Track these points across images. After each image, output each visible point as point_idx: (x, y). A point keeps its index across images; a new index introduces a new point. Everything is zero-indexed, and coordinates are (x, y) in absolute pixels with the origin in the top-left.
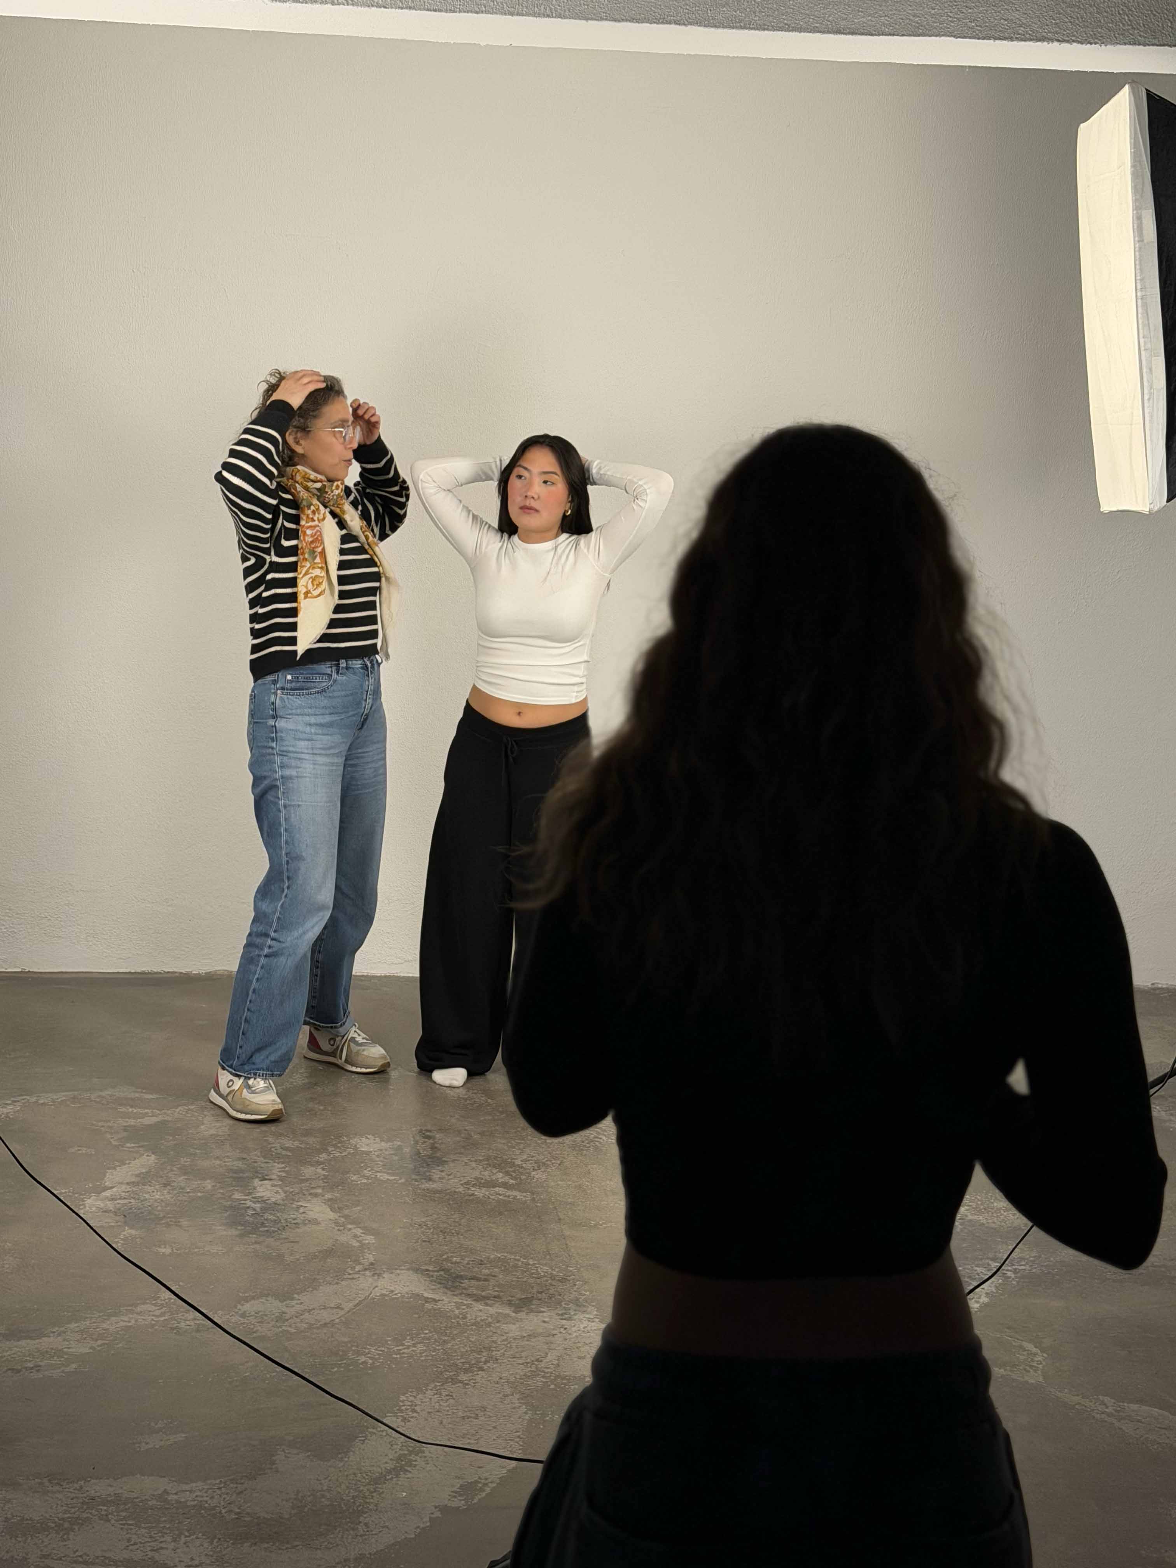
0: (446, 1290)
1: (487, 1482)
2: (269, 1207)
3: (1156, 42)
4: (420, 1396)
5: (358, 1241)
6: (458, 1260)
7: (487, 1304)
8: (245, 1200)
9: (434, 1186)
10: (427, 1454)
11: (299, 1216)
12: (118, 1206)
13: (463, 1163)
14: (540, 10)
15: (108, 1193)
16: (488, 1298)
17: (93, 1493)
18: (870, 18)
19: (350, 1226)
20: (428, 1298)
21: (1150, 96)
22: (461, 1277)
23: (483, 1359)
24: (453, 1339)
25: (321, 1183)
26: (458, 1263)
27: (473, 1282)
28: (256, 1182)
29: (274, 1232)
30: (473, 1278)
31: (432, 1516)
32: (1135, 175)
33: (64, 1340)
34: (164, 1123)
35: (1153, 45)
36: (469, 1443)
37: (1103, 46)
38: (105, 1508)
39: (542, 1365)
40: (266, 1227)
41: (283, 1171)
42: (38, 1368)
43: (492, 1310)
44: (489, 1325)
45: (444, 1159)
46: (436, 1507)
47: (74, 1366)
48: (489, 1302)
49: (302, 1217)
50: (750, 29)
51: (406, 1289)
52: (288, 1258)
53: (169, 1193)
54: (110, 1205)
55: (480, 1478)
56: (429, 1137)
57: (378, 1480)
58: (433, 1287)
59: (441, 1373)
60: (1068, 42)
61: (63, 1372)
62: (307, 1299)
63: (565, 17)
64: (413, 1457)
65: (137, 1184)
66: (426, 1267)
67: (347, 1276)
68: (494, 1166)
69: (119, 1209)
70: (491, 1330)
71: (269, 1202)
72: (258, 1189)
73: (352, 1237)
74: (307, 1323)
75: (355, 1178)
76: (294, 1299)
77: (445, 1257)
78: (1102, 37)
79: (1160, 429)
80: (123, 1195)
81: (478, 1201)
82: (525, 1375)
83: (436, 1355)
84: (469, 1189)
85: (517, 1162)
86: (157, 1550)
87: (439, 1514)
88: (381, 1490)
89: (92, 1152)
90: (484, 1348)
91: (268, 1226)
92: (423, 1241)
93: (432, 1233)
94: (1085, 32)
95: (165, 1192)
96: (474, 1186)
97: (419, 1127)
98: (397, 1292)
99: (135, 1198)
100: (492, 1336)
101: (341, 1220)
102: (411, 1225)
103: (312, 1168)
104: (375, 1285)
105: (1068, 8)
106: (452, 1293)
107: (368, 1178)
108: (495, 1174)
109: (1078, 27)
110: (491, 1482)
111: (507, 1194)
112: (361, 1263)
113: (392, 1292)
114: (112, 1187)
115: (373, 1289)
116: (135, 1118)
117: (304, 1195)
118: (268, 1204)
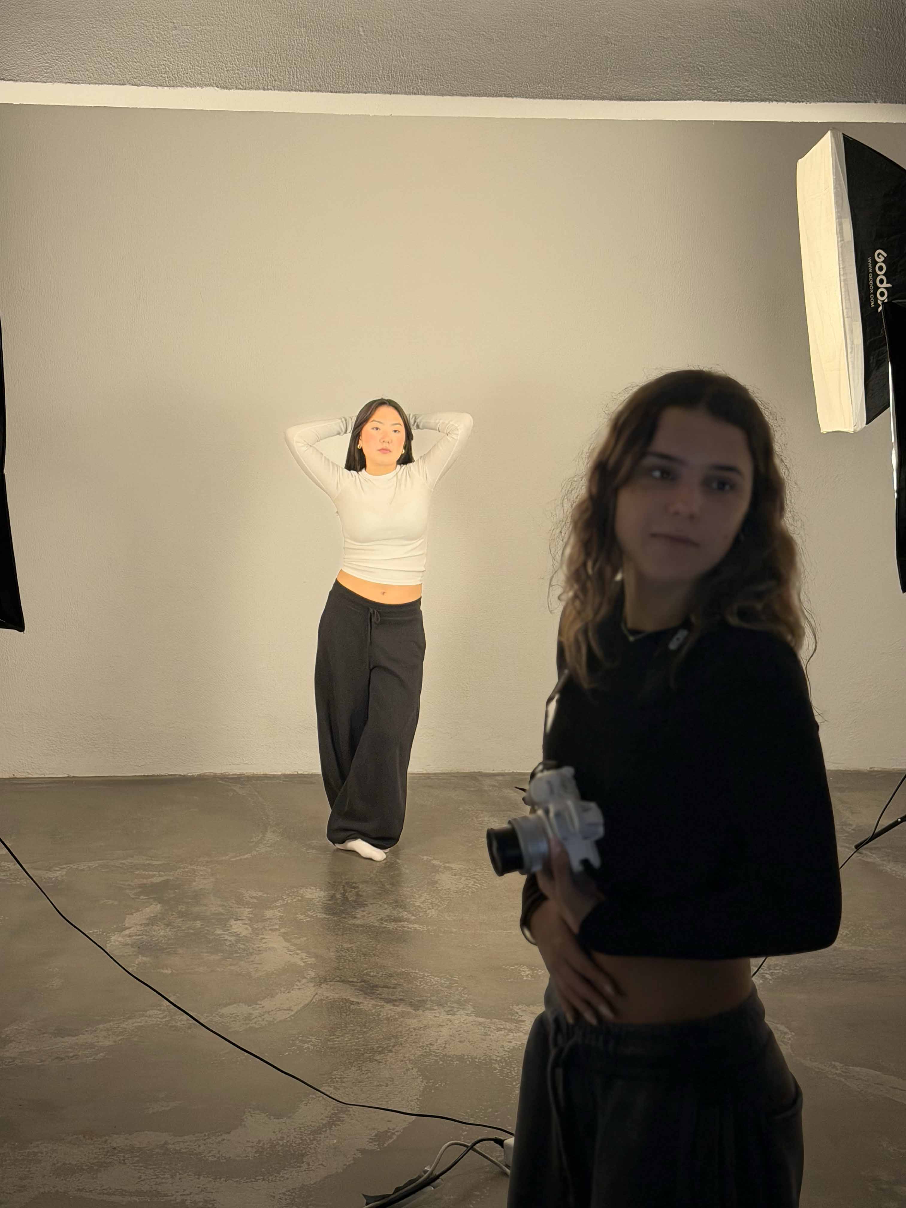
0: (365, 996)
1: (394, 1131)
2: (240, 939)
3: (846, 100)
4: (346, 1072)
5: (304, 962)
6: (375, 974)
7: (394, 1005)
8: (224, 935)
9: (358, 922)
10: (352, 1112)
11: (262, 945)
12: (133, 941)
13: (379, 905)
14: (410, 90)
15: (127, 932)
16: (395, 1001)
17: (114, 1145)
18: (642, 89)
19: (298, 952)
20: (353, 1002)
21: (846, 139)
22: (377, 986)
23: (392, 1044)
24: (370, 1030)
25: (277, 921)
26: (376, 976)
27: (385, 989)
28: (232, 922)
29: (244, 957)
30: (384, 987)
31: (355, 1156)
32: (836, 194)
33: (95, 1036)
34: (166, 882)
35: (844, 102)
36: (381, 1104)
37: (808, 103)
38: (123, 1155)
39: (435, 1047)
40: (238, 953)
41: (251, 914)
42: (76, 1056)
43: (399, 1009)
44: (396, 1020)
45: (365, 903)
46: (358, 1150)
47: (102, 1054)
48: (397, 1003)
49: (264, 946)
50: (558, 98)
51: (337, 996)
52: (255, 975)
53: (170, 931)
54: (128, 940)
55: (389, 1129)
56: (354, 888)
57: (318, 1131)
58: (357, 994)
59: (363, 1054)
60: (782, 101)
61: (94, 1059)
62: (267, 1004)
63: (427, 94)
64: (341, 1115)
65: (148, 925)
66: (351, 980)
67: (295, 987)
68: (400, 907)
69: (135, 943)
70: (397, 1024)
71: (241, 935)
72: (233, 927)
73: (299, 959)
74: (267, 1021)
75: (302, 917)
76: (257, 1004)
77: (365, 972)
78: (807, 97)
79: (860, 372)
80: (138, 933)
81: (389, 932)
82: (422, 1055)
83: (359, 1042)
84: (382, 923)
85: (417, 904)
86: (160, 1184)
87: (359, 1155)
88: (319, 1139)
89: (116, 903)
90: (393, 1036)
91: (240, 953)
92: (349, 961)
93: (357, 956)
94: (795, 94)
95: (168, 930)
96: (386, 921)
97: (347, 881)
98: (331, 997)
99: (146, 935)
100: (399, 1027)
101: (292, 948)
102: (341, 950)
103: (271, 911)
104: (315, 993)
105: (783, 78)
106: (370, 998)
107: (311, 917)
108: (401, 912)
109: (790, 91)
110: (397, 1131)
111: (410, 926)
112: (305, 978)
113: (327, 997)
114: (130, 928)
115: (314, 996)
116: (146, 878)
117: (266, 930)
118: (240, 937)
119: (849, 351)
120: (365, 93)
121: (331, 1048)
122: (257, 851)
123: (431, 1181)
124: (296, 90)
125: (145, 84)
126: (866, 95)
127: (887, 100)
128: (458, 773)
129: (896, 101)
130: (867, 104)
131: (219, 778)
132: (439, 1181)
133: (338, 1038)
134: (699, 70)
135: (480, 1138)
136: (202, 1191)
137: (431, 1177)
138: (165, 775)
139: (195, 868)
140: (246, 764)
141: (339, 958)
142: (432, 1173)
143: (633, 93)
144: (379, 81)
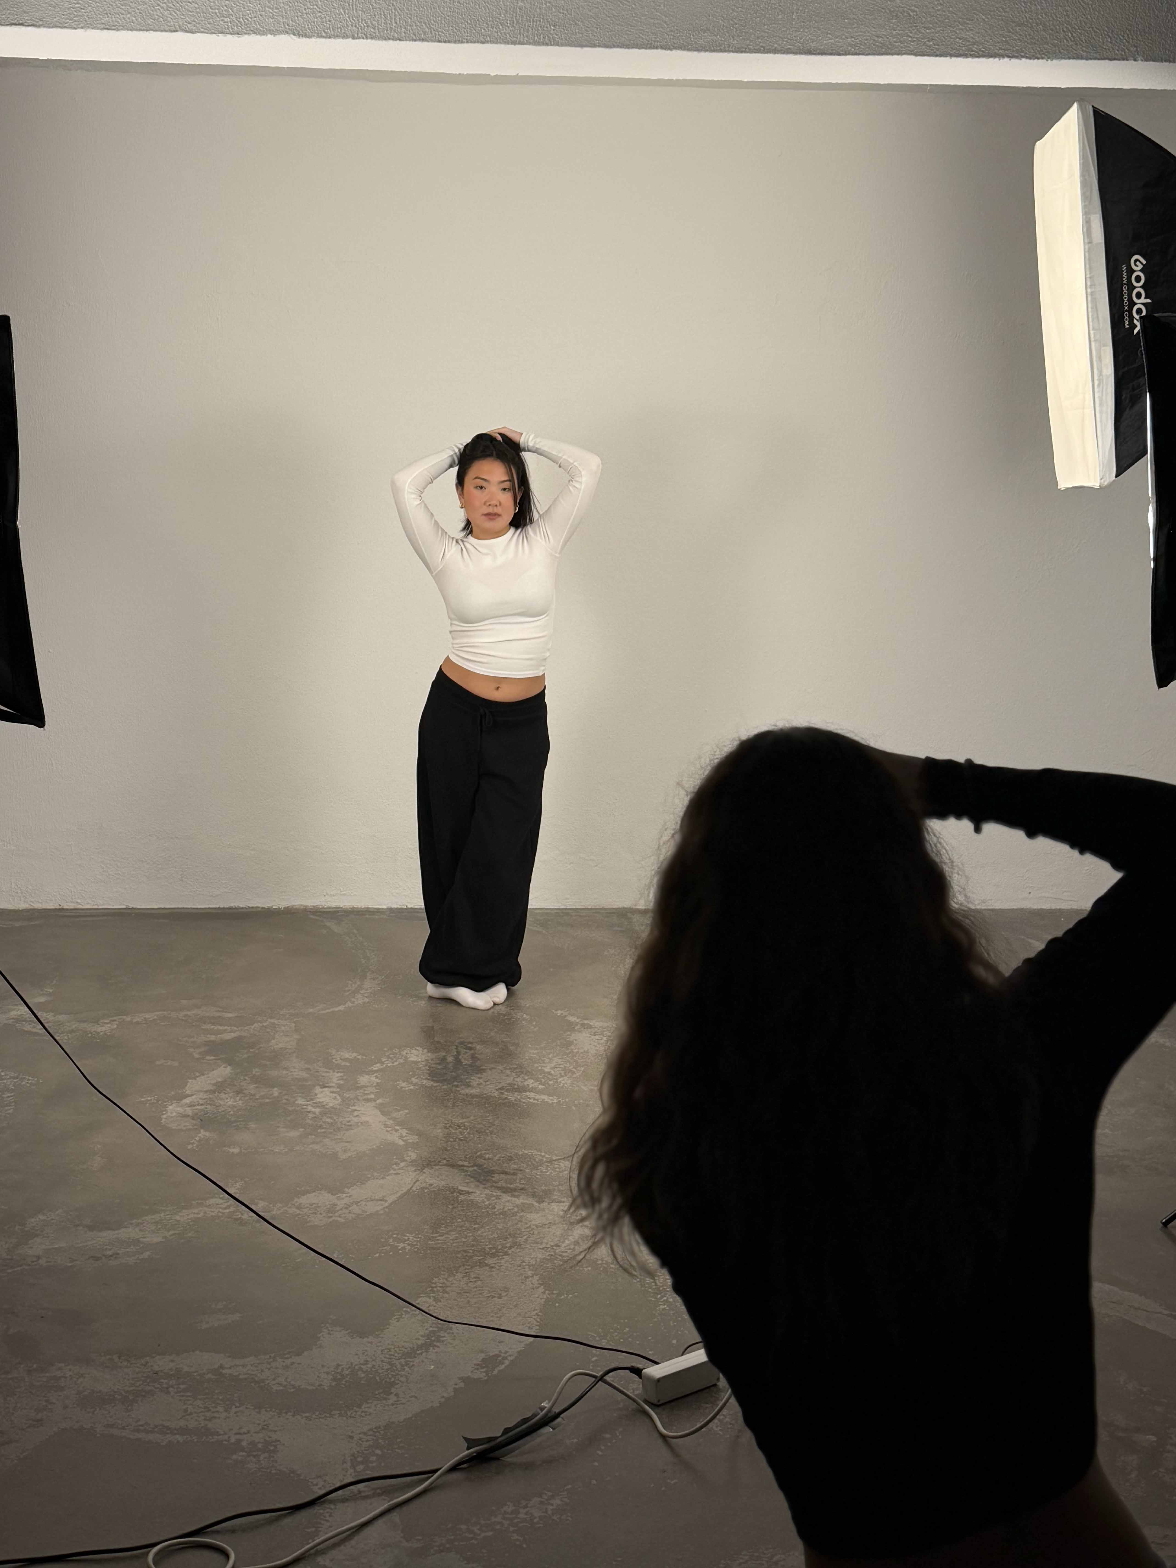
0: (478, 1183)
1: (506, 1355)
2: (326, 1111)
3: (1099, 57)
4: (450, 1279)
5: (403, 1141)
6: (491, 1156)
7: (514, 1196)
8: (307, 1105)
9: (473, 1091)
10: (453, 1331)
11: (353, 1118)
12: (194, 1111)
13: (499, 1071)
14: (540, 39)
15: (187, 1101)
16: (515, 1190)
17: (156, 1368)
18: (837, 39)
19: (397, 1128)
20: (462, 1191)
21: (1097, 113)
22: (492, 1172)
23: (508, 1245)
24: (482, 1227)
25: (374, 1090)
26: (491, 1159)
27: (502, 1176)
28: (318, 1090)
29: (330, 1133)
30: (501, 1173)
31: (457, 1387)
32: (1084, 184)
33: (141, 1230)
34: (239, 1038)
35: (1095, 59)
36: (492, 1321)
37: (1049, 61)
38: (166, 1381)
39: (562, 1249)
40: (323, 1128)
41: (342, 1079)
42: (116, 1255)
43: (519, 1201)
44: (514, 1214)
45: (482, 1068)
46: (460, 1378)
47: (148, 1253)
48: (516, 1194)
49: (356, 1120)
50: (729, 51)
51: (443, 1183)
52: (342, 1156)
53: (240, 1099)
54: (189, 1111)
55: (500, 1352)
56: (470, 1049)
57: (410, 1354)
58: (467, 1181)
59: (471, 1257)
60: (1017, 57)
61: (138, 1259)
62: (356, 1192)
63: (562, 45)
64: (442, 1334)
65: (214, 1092)
66: (460, 1163)
67: (392, 1172)
68: (526, 1074)
69: (197, 1114)
70: (516, 1219)
71: (327, 1107)
72: (319, 1096)
73: (398, 1137)
74: (354, 1214)
75: (404, 1084)
76: (344, 1193)
77: (478, 1154)
78: (1048, 52)
79: (1109, 410)
80: (201, 1102)
81: (511, 1104)
82: (544, 1258)
83: (468, 1241)
84: (503, 1094)
85: (546, 1070)
86: (210, 1420)
87: (462, 1385)
88: (412, 1363)
89: (176, 1064)
90: (510, 1235)
91: (325, 1128)
92: (460, 1140)
93: (469, 1133)
94: (1032, 48)
95: (238, 1098)
96: (507, 1091)
97: (462, 1040)
98: (435, 1185)
99: (211, 1105)
100: (517, 1224)
101: (390, 1122)
102: (450, 1126)
103: (367, 1076)
104: (416, 1179)
105: (1018, 28)
106: (483, 1186)
107: (415, 1085)
108: (526, 1080)
109: (1026, 43)
110: (510, 1356)
111: (536, 1098)
112: (405, 1161)
113: (431, 1185)
114: (192, 1095)
115: (414, 1183)
116: (216, 1034)
117: (359, 1100)
118: (327, 1108)
119: (1096, 383)
120: (483, 43)
121: (433, 1248)
122: (353, 1002)
123: (549, 1419)
124: (394, 39)
125: (202, 30)
126: (1123, 50)
127: (1150, 57)
128: (603, 909)
129: (1162, 58)
130: (1125, 62)
131: (310, 912)
132: (559, 1420)
133: (442, 1236)
134: (910, 16)
135: (613, 1366)
136: (263, 1428)
137: (550, 1415)
138: (246, 908)
139: (276, 1022)
140: (344, 895)
141: (448, 1136)
142: (550, 1411)
143: (826, 44)
144: (501, 27)
